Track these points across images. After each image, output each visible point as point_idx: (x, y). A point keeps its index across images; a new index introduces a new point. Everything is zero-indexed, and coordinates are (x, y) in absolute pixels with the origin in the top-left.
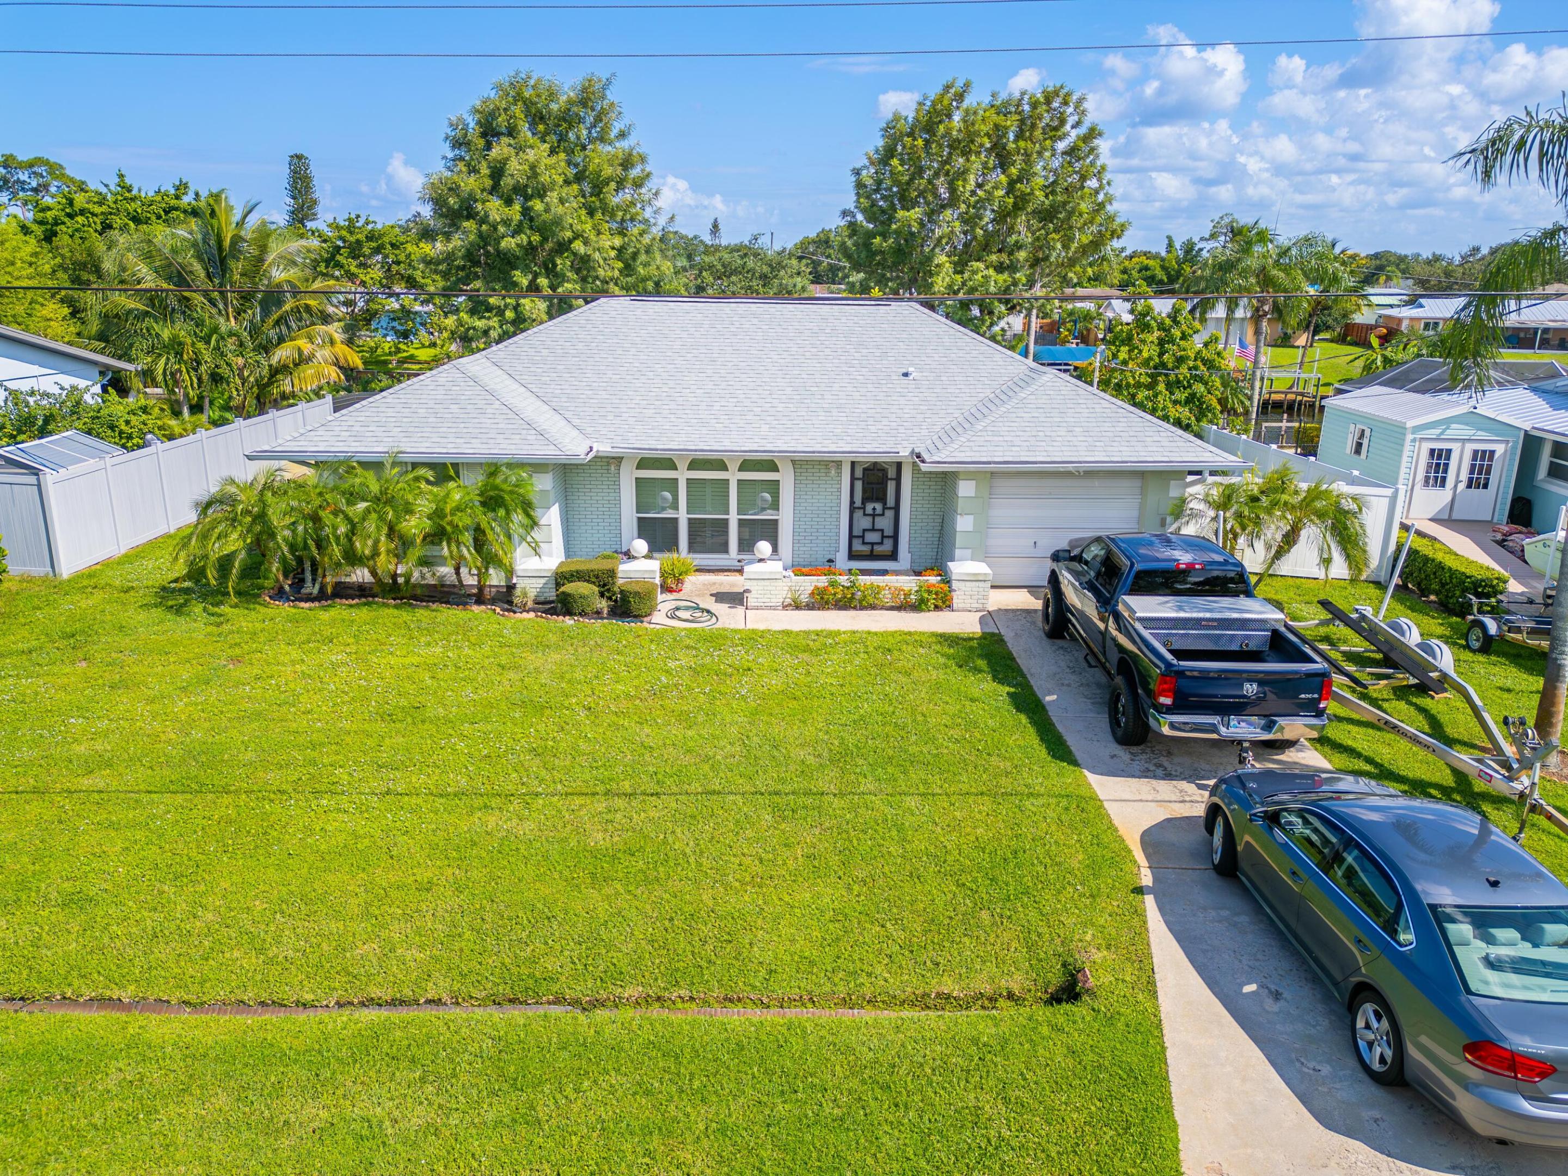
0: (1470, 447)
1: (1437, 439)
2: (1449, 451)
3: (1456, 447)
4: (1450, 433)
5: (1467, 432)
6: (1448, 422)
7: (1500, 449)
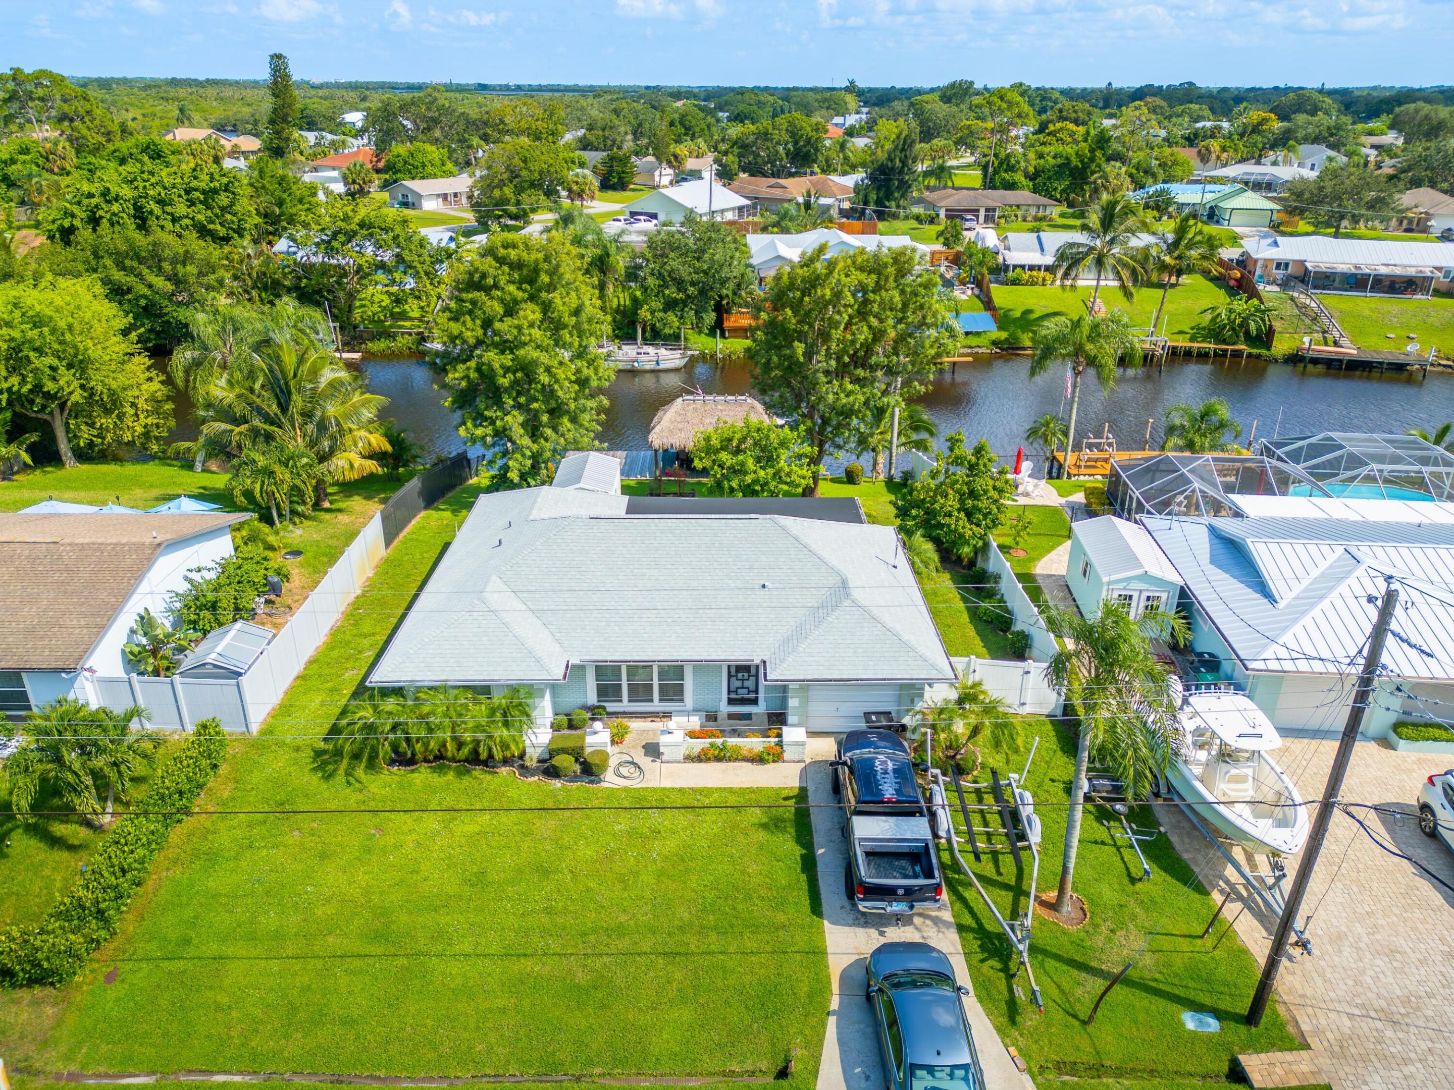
0: (1145, 595)
1: (1125, 589)
2: (1131, 597)
3: (1135, 595)
4: (1132, 586)
5: (1142, 586)
6: (1129, 579)
7: (1164, 596)
